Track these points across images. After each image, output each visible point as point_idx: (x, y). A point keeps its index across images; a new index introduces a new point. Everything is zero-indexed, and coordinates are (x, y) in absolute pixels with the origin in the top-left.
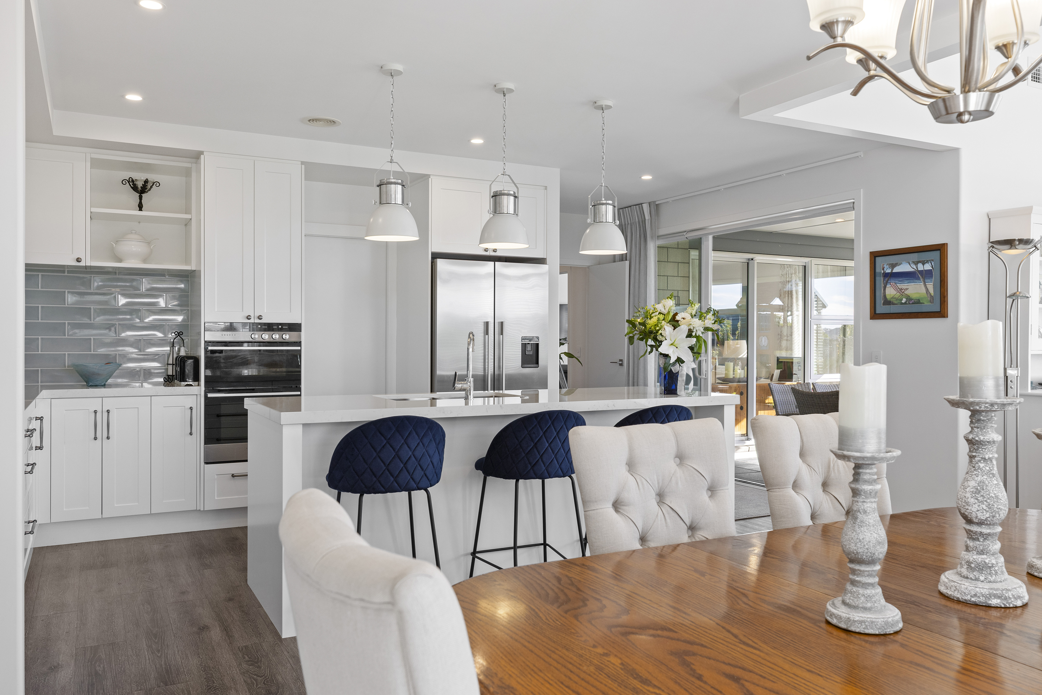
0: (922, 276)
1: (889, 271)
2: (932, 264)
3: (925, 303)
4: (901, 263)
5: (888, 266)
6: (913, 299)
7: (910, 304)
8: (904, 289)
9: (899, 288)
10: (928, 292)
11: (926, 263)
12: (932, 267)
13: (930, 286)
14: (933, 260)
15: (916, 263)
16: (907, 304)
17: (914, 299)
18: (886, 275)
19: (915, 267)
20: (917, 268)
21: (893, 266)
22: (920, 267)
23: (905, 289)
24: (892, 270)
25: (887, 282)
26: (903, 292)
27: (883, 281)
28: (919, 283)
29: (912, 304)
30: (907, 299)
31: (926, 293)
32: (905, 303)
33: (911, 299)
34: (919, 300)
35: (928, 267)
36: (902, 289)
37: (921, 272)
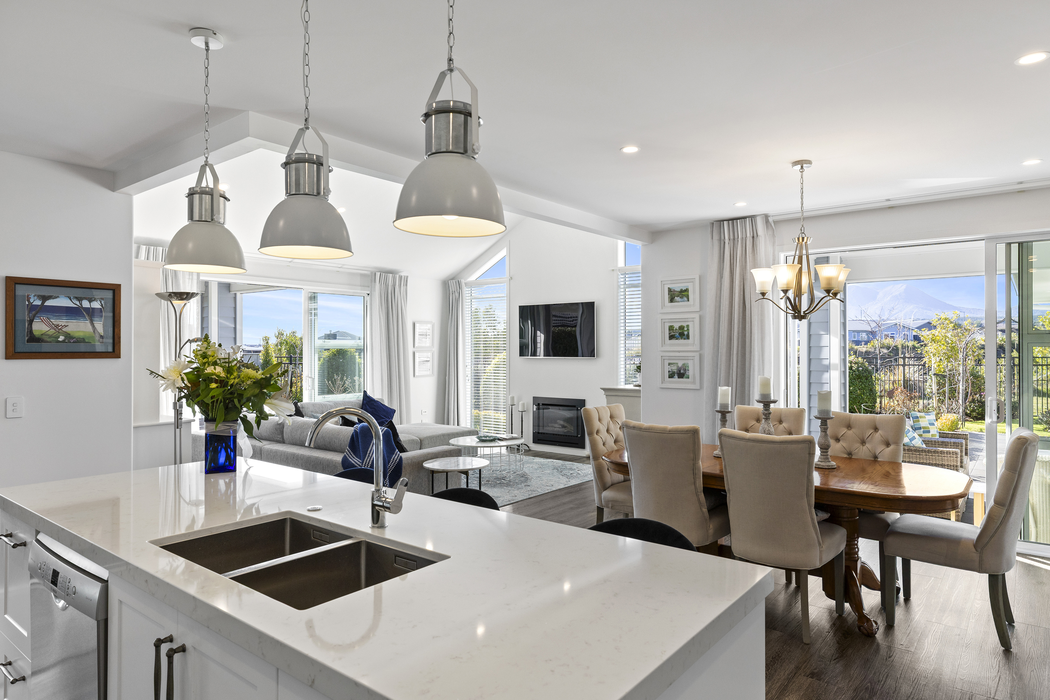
0: (88, 314)
1: (38, 302)
2: (102, 303)
3: (91, 342)
4: (58, 297)
5: (36, 298)
6: (74, 338)
7: (70, 342)
8: (61, 325)
9: (53, 324)
10: (96, 331)
11: (94, 300)
12: (102, 305)
13: (99, 326)
14: (102, 299)
15: (80, 299)
16: (66, 342)
17: (77, 337)
18: (32, 308)
19: (78, 303)
20: (81, 304)
21: (44, 298)
22: (86, 304)
23: (63, 326)
24: (43, 303)
25: (34, 316)
26: (60, 329)
27: (28, 314)
28: (84, 320)
29: (73, 342)
30: (65, 337)
31: (94, 332)
32: (63, 341)
33: (72, 338)
34: (84, 339)
35: (96, 305)
36: (58, 325)
37: (87, 310)
